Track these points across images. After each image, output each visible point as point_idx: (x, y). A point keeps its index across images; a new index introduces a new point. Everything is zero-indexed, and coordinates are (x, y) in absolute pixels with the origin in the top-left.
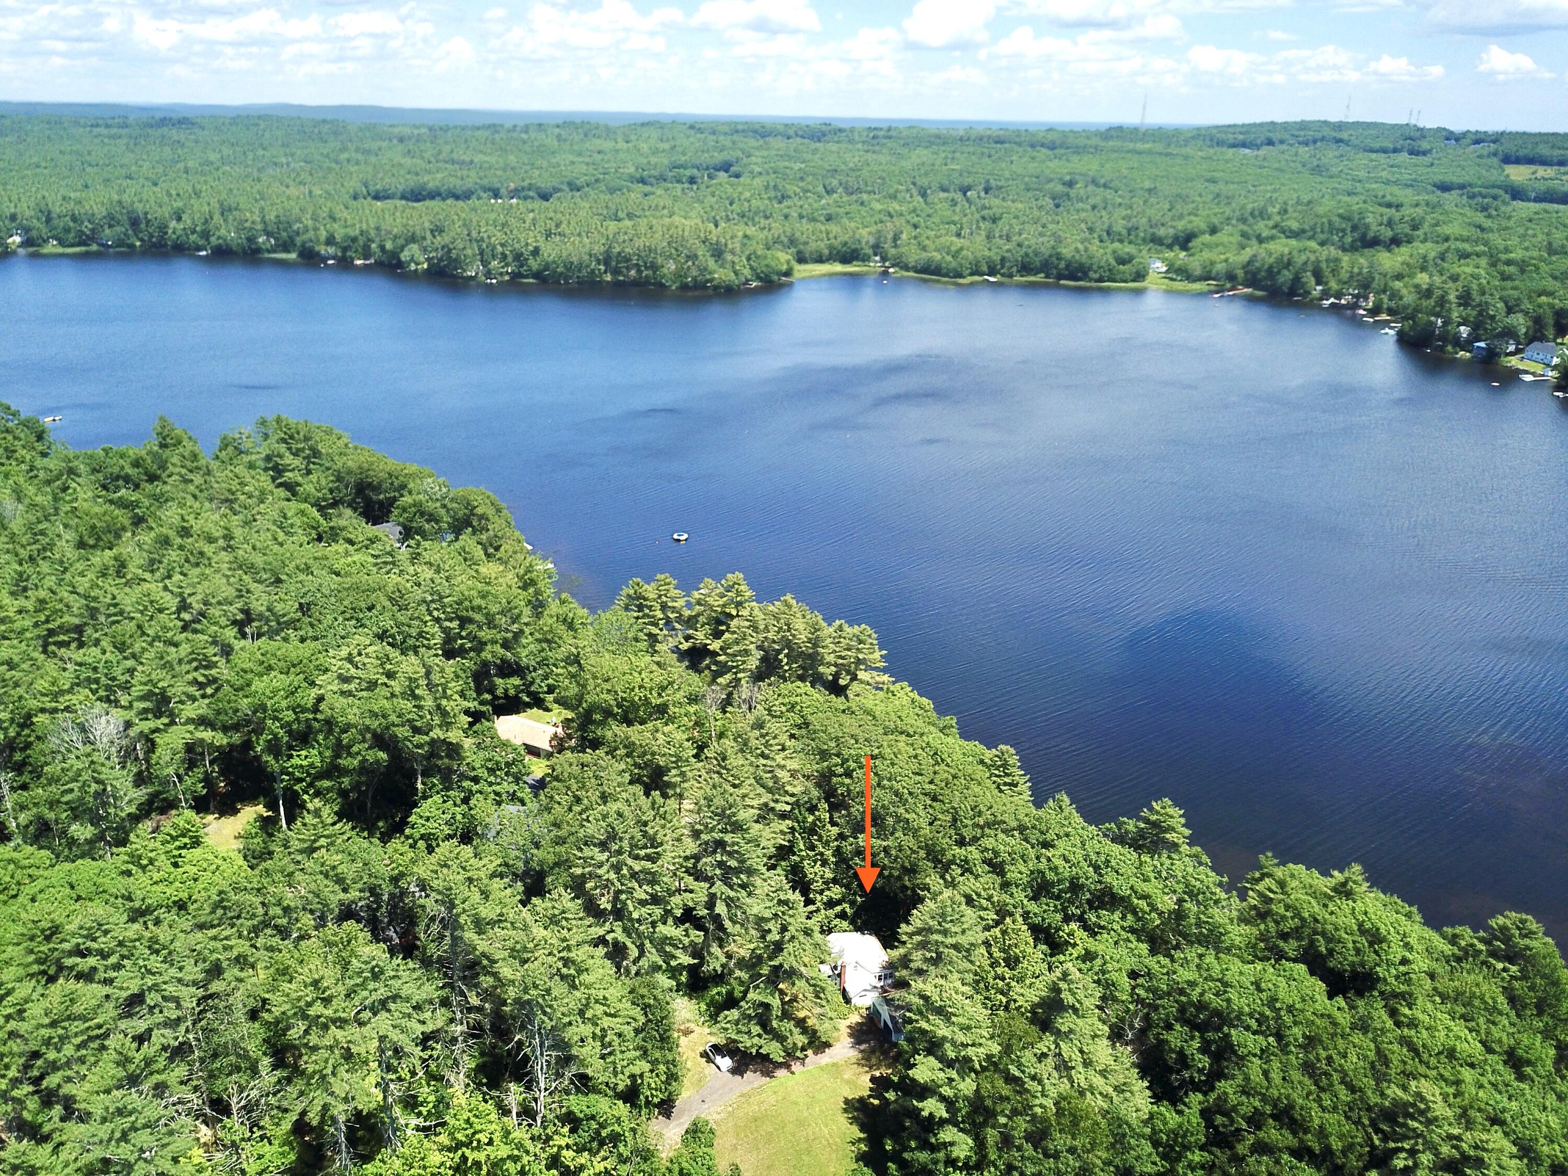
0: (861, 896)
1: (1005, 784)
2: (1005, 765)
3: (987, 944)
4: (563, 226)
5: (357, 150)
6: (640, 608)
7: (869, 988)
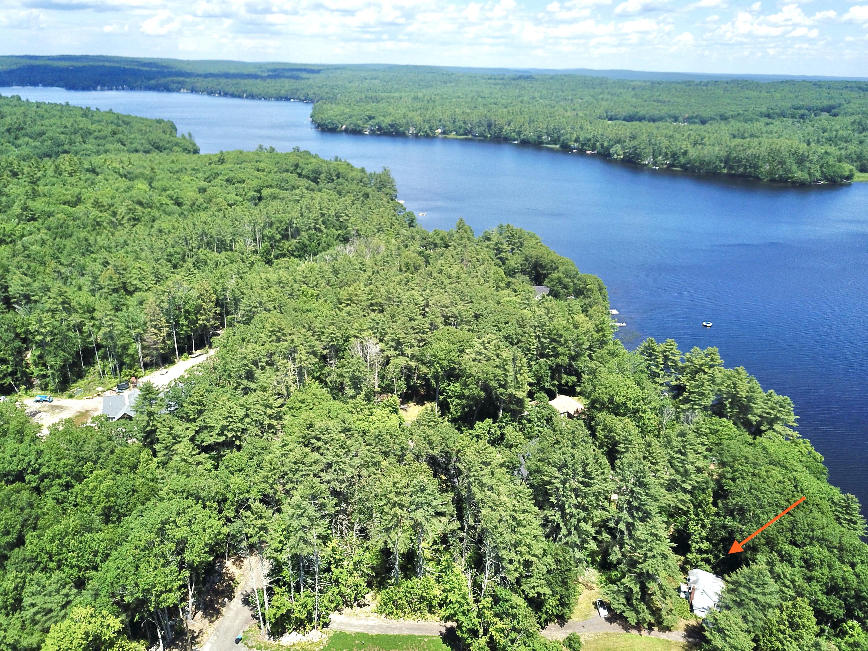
0: (723, 554)
1: (845, 519)
2: (848, 507)
3: (780, 607)
4: (705, 139)
5: (609, 94)
6: (650, 355)
7: (706, 607)
